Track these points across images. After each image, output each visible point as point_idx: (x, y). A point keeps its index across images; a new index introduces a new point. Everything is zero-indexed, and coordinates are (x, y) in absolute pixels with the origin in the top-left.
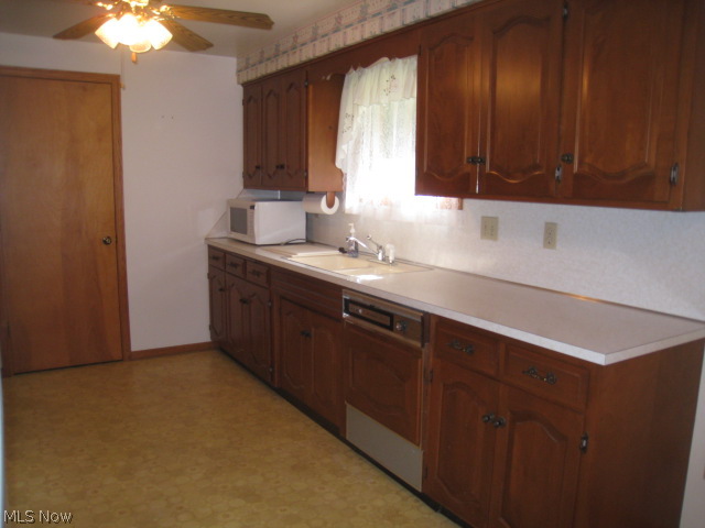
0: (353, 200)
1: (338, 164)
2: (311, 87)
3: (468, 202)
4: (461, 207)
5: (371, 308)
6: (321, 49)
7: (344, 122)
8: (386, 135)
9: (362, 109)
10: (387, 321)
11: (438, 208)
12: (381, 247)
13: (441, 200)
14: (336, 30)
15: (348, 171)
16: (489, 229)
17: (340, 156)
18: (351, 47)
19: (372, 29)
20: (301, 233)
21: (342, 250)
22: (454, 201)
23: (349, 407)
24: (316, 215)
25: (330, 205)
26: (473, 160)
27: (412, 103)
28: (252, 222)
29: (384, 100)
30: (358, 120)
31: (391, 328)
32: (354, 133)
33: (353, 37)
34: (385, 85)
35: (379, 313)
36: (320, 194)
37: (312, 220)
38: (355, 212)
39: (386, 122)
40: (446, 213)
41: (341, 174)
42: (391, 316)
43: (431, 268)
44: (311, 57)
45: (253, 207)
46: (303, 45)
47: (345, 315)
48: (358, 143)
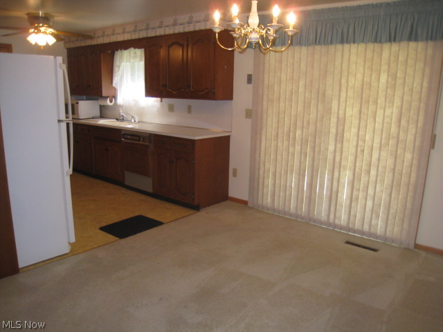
0: (121, 99)
1: (114, 85)
2: (102, 55)
3: (164, 99)
4: (161, 101)
5: (132, 135)
6: (106, 40)
7: (116, 69)
8: (133, 75)
9: (123, 64)
10: (138, 138)
11: (154, 102)
12: (133, 117)
13: (154, 99)
14: (113, 35)
15: (118, 88)
16: (171, 108)
17: (114, 82)
18: (119, 42)
19: (127, 37)
20: (98, 114)
21: (117, 119)
22: (159, 99)
23: (126, 172)
24: (104, 106)
25: (111, 101)
26: (163, 86)
27: (142, 64)
28: (78, 109)
29: (132, 60)
30: (121, 68)
31: (139, 140)
32: (120, 73)
33: (120, 38)
34: (132, 55)
35: (136, 135)
36: (107, 97)
37: (102, 108)
38: (122, 104)
39: (133, 69)
40: (156, 103)
41: (115, 89)
42: (139, 136)
43: (151, 123)
44: (102, 43)
45: (77, 103)
46: (98, 37)
47: (123, 139)
48: (122, 76)
